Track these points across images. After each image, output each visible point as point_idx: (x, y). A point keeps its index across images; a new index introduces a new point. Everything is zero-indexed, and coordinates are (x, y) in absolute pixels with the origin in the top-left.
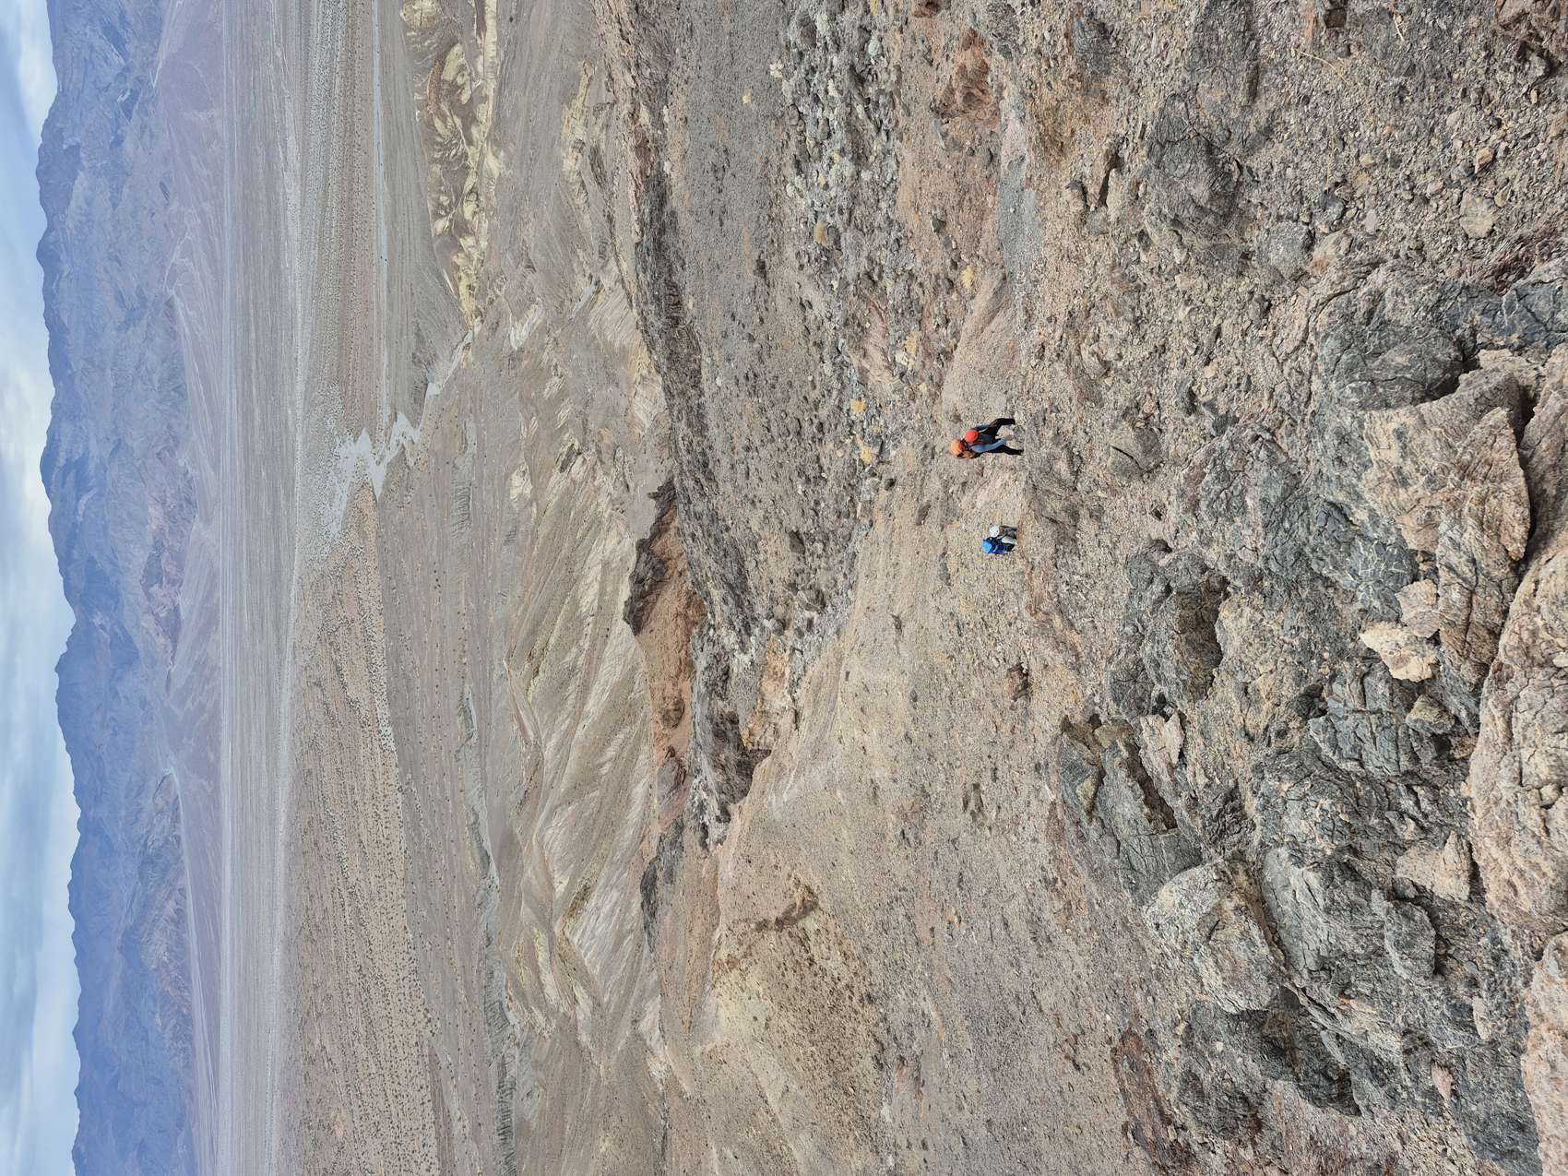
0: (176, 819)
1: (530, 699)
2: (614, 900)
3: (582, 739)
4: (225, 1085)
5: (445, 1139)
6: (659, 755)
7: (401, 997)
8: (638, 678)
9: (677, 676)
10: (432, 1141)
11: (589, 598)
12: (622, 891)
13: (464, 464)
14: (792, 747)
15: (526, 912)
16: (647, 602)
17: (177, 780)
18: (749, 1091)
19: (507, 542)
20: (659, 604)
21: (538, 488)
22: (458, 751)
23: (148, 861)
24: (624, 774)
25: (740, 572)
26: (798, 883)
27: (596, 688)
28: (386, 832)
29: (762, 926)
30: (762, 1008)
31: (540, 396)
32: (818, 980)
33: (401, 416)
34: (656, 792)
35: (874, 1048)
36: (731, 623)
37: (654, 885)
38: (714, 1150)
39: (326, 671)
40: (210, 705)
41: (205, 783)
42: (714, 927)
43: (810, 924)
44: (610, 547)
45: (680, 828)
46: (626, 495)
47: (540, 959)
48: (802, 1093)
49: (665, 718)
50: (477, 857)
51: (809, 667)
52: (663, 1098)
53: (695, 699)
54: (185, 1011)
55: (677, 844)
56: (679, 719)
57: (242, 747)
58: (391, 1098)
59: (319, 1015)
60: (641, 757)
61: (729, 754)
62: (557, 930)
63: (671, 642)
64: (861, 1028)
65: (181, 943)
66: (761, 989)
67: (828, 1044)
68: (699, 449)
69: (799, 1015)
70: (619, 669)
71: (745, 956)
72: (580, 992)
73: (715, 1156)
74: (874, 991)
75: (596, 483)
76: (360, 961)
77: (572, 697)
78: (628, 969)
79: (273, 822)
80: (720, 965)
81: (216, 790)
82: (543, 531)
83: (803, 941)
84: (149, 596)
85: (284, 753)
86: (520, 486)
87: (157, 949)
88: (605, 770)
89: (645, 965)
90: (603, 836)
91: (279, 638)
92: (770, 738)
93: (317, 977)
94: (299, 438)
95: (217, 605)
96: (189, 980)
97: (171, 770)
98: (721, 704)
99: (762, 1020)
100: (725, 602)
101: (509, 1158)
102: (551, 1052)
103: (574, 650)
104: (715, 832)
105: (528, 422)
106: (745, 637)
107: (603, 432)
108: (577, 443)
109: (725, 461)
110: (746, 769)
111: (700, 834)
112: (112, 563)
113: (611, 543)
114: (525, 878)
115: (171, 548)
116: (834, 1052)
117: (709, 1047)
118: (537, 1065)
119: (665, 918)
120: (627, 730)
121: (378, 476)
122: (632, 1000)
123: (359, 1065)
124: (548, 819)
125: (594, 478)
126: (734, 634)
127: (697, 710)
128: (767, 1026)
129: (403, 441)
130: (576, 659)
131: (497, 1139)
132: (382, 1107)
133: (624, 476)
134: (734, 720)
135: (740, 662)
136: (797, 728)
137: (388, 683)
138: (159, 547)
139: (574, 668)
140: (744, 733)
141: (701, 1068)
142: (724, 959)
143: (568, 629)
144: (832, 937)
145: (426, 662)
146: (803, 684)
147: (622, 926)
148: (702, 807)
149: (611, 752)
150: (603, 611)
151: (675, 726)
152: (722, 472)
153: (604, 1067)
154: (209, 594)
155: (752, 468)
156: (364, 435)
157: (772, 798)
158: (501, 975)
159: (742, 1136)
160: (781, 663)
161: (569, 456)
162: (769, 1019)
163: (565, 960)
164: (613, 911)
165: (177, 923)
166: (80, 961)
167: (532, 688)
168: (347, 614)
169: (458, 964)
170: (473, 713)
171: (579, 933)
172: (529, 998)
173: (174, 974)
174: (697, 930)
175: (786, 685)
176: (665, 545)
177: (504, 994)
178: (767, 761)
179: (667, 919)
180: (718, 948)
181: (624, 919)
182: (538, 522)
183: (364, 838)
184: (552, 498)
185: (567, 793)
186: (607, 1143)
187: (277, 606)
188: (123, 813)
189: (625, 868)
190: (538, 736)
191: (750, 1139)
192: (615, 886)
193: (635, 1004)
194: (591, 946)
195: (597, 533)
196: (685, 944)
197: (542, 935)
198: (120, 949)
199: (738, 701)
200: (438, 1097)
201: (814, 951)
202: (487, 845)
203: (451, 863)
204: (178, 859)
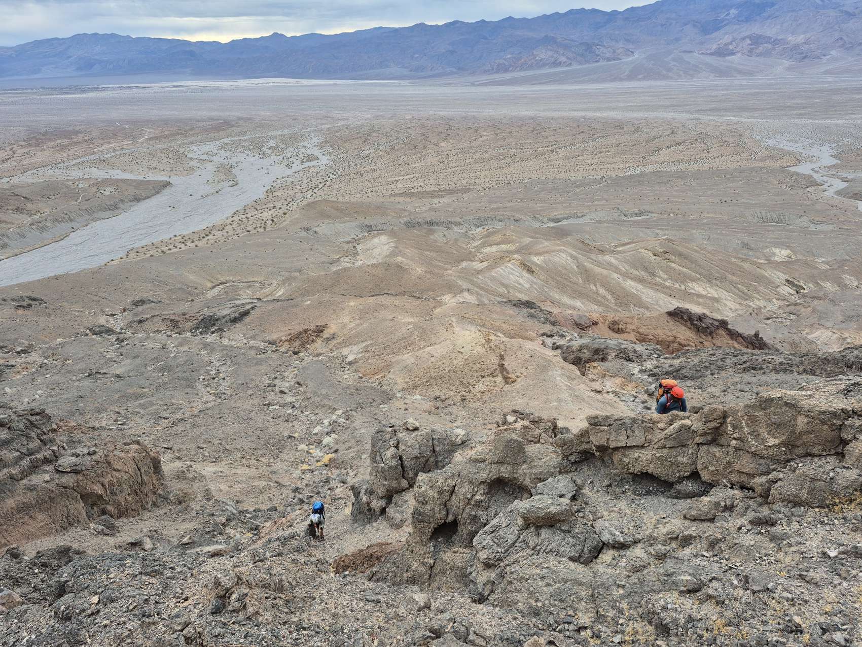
0: (609, 60)
1: (640, 250)
2: (525, 285)
3: (612, 277)
4: (473, 89)
5: (432, 195)
6: (595, 316)
7: (498, 175)
8: (642, 310)
9: (638, 332)
10: (433, 188)
11: (697, 288)
12: (528, 290)
13: (804, 222)
14: (582, 386)
15: (527, 240)
16: (686, 322)
17: (630, 59)
18: (433, 339)
19: (743, 243)
20: (684, 328)
21: (777, 265)
22: (618, 209)
23: (588, 47)
24: (588, 296)
25: (685, 377)
26: (518, 377)
27: (640, 287)
28: (581, 169)
29: (502, 357)
30: (467, 350)
31: (844, 272)
32: (475, 378)
33: (845, 184)
34: (575, 313)
35: (443, 397)
36: (658, 367)
37: (528, 307)
38: (412, 320)
39: (679, 137)
40: (670, 74)
41: (626, 74)
42: (504, 334)
43: (499, 379)
44: (728, 303)
45: (554, 324)
46: (762, 317)
47: (503, 246)
48: (430, 362)
49: (615, 323)
50: (559, 217)
51: (624, 403)
52: (434, 299)
53: (620, 341)
54: (510, 69)
55: (546, 321)
56: (613, 330)
57: (643, 92)
58: (453, 169)
59: (497, 134)
60: (596, 307)
61: (586, 354)
62: (516, 256)
63: (659, 332)
64: (452, 393)
65: (544, 65)
66: (475, 352)
67: (448, 377)
68: (764, 366)
69: (462, 367)
70: (650, 300)
71: (490, 347)
72: (485, 264)
73: (410, 320)
74: (466, 402)
75: (774, 300)
76: (519, 155)
77: (638, 273)
78: (492, 289)
79: (599, 109)
80: (488, 335)
81: (621, 80)
82: (746, 265)
83: (492, 375)
84: (744, 39)
85: (635, 115)
86: (781, 254)
87: (543, 54)
88: (593, 287)
89: (492, 297)
90: (558, 283)
91: (705, 111)
92: (590, 376)
93: (515, 133)
94: (840, 122)
95: (733, 76)
96: (525, 70)
97: (636, 55)
98: (614, 354)
99: (462, 350)
100: (670, 366)
101: (419, 224)
102: (460, 247)
103: (666, 276)
104: (549, 341)
105: (827, 263)
106: (648, 373)
107: (809, 309)
108: (805, 291)
109: (754, 380)
110: (577, 362)
111: (549, 333)
112: (769, 17)
113: (731, 305)
114: (544, 241)
115: (774, 49)
116: (444, 380)
117: (454, 325)
118: (456, 240)
119: (511, 311)
120: (613, 301)
121: (804, 169)
122: (477, 290)
123: (471, 154)
124: (572, 256)
125: (778, 299)
126: (652, 368)
127: (613, 341)
128: (459, 352)
129: (826, 185)
130: (660, 277)
131: (428, 219)
132: (450, 165)
133: (776, 318)
134: (603, 360)
135: (635, 368)
136: (592, 391)
137: (667, 172)
138: (776, 42)
139: (655, 276)
140: (595, 364)
141: (447, 319)
142: (490, 338)
143: (679, 274)
144: (492, 388)
145: (674, 193)
146: (615, 399)
147: (512, 288)
148: (562, 336)
149: (602, 291)
150: (687, 295)
151: (609, 327)
152: (747, 377)
153: (451, 273)
154: (740, 72)
155: (746, 394)
156: (836, 161)
157: (559, 372)
158: (499, 226)
159: (416, 333)
160: (630, 389)
161: (796, 285)
162: (462, 353)
163: (502, 258)
164: (520, 284)
165: (554, 63)
166: (545, 17)
167: (646, 252)
168: (713, 149)
169: (509, 205)
170: (639, 218)
171: (512, 267)
172: (487, 239)
173: (530, 63)
174: (504, 326)
175: (617, 390)
176: (722, 336)
177: (491, 227)
178: (578, 373)
179: (511, 312)
180: (495, 335)
181: (515, 289)
182: (754, 263)
183: (581, 158)
184: (768, 273)
185: (584, 266)
186: (420, 271)
187: (726, 110)
188: (617, 32)
189: (539, 292)
190: (618, 253)
191: (415, 337)
192: (532, 286)
193: (476, 291)
194: (505, 271)
195: (740, 297)
196: (499, 319)
197: (514, 248)
198: (546, 36)
199: (613, 364)
200: (450, 192)
201: (487, 379)
202: (564, 222)
203: (558, 203)
204: (587, 62)
